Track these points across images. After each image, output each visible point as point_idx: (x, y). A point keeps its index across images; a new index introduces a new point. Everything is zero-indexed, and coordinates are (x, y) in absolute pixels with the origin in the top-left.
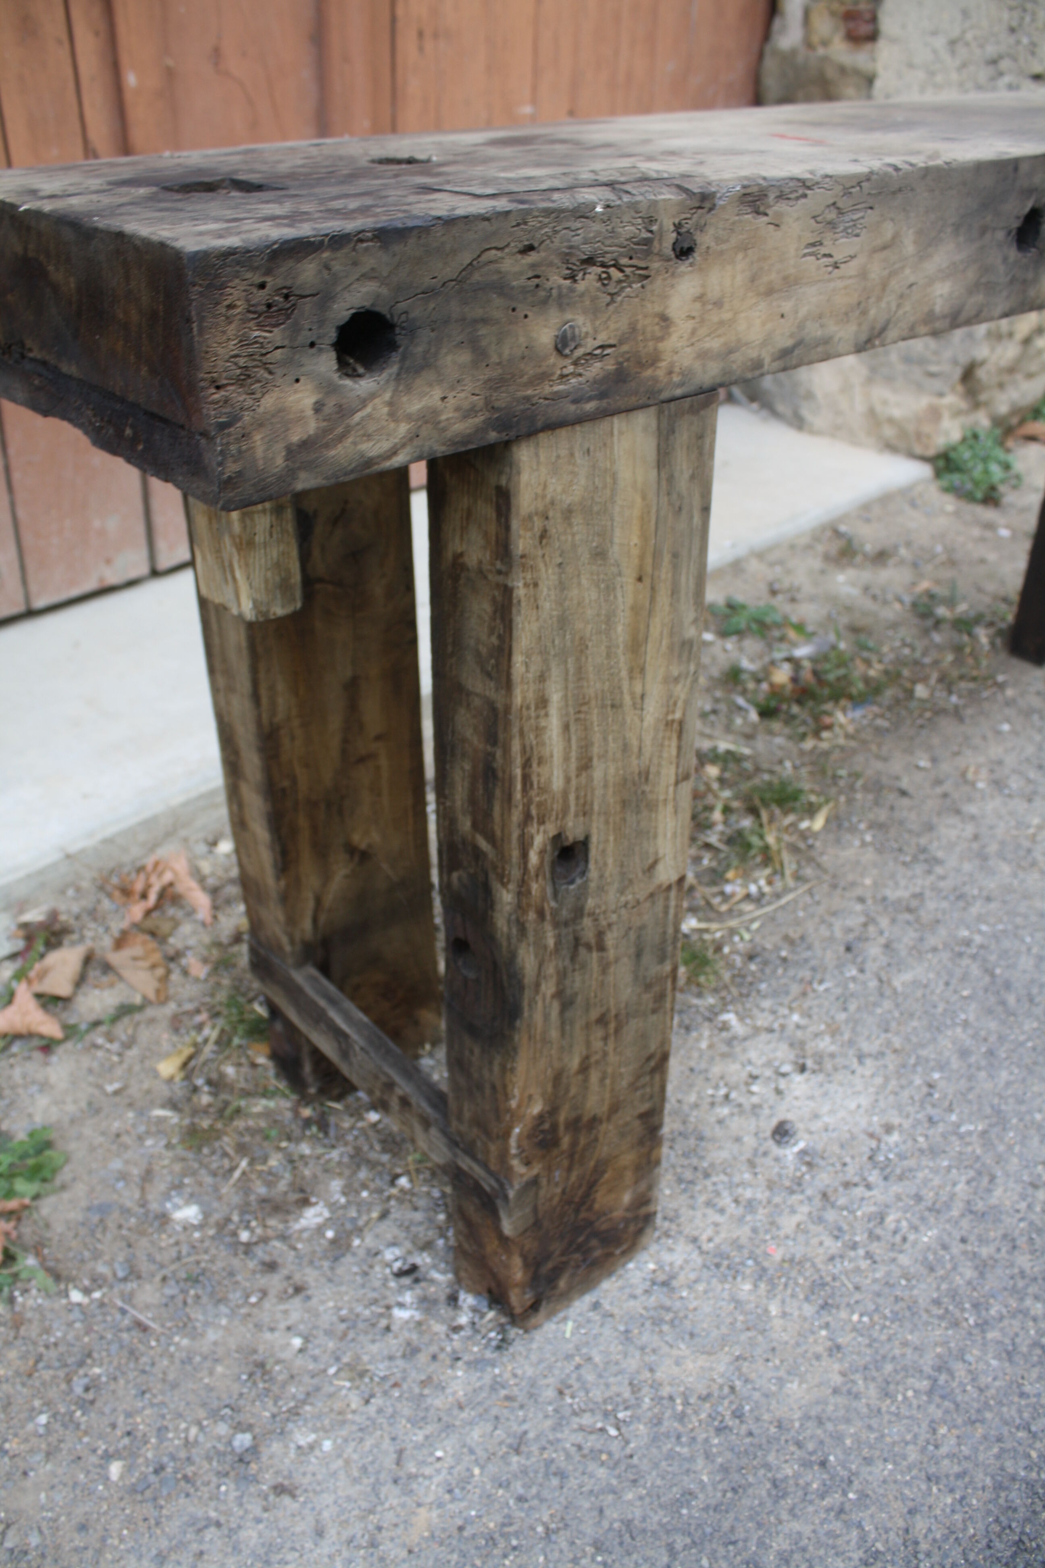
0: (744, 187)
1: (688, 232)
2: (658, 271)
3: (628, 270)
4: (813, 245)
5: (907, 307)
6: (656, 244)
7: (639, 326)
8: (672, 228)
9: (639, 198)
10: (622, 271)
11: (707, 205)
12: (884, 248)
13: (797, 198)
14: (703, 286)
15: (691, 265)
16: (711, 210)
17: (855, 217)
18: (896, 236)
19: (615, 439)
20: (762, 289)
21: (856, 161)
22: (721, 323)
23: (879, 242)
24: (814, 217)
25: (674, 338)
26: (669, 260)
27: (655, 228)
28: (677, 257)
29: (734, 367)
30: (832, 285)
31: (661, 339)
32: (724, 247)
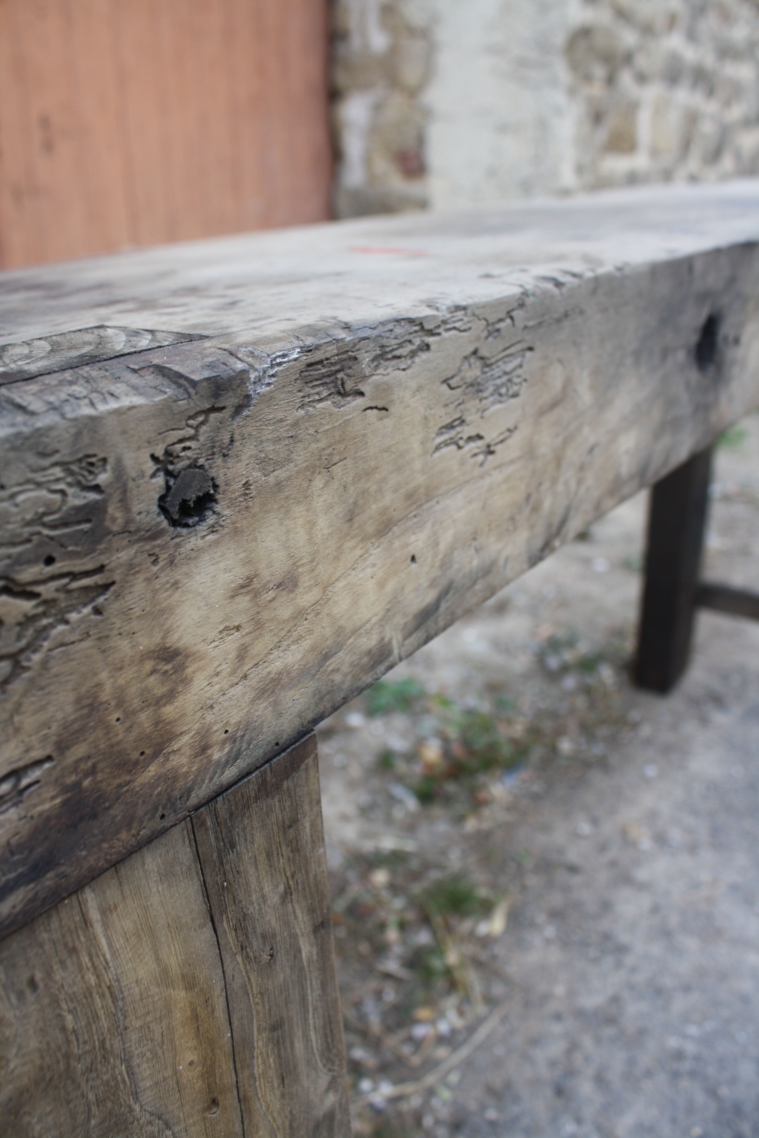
0: (308, 350)
1: (194, 465)
2: (131, 567)
3: (47, 590)
4: (450, 427)
5: (590, 480)
6: (113, 510)
7: (105, 695)
8: (150, 466)
9: (50, 419)
10: (35, 595)
11: (230, 401)
12: (554, 404)
13: (413, 354)
14: (248, 562)
15: (213, 530)
16: (238, 409)
17: (509, 367)
18: (568, 384)
19: (98, 928)
20: (370, 528)
21: (488, 276)
22: (300, 614)
23: (546, 398)
24: (445, 381)
25: (199, 682)
26: (156, 534)
27: (103, 478)
28: (174, 523)
29: (337, 678)
30: (487, 482)
31: (171, 696)
32: (281, 474)
